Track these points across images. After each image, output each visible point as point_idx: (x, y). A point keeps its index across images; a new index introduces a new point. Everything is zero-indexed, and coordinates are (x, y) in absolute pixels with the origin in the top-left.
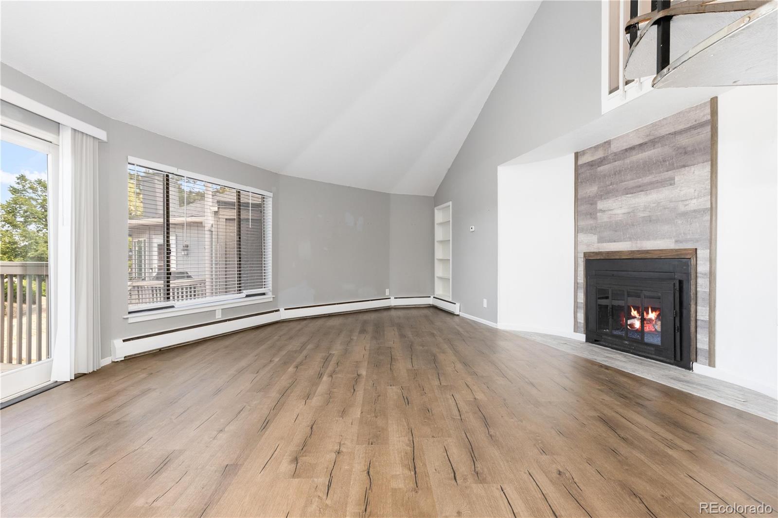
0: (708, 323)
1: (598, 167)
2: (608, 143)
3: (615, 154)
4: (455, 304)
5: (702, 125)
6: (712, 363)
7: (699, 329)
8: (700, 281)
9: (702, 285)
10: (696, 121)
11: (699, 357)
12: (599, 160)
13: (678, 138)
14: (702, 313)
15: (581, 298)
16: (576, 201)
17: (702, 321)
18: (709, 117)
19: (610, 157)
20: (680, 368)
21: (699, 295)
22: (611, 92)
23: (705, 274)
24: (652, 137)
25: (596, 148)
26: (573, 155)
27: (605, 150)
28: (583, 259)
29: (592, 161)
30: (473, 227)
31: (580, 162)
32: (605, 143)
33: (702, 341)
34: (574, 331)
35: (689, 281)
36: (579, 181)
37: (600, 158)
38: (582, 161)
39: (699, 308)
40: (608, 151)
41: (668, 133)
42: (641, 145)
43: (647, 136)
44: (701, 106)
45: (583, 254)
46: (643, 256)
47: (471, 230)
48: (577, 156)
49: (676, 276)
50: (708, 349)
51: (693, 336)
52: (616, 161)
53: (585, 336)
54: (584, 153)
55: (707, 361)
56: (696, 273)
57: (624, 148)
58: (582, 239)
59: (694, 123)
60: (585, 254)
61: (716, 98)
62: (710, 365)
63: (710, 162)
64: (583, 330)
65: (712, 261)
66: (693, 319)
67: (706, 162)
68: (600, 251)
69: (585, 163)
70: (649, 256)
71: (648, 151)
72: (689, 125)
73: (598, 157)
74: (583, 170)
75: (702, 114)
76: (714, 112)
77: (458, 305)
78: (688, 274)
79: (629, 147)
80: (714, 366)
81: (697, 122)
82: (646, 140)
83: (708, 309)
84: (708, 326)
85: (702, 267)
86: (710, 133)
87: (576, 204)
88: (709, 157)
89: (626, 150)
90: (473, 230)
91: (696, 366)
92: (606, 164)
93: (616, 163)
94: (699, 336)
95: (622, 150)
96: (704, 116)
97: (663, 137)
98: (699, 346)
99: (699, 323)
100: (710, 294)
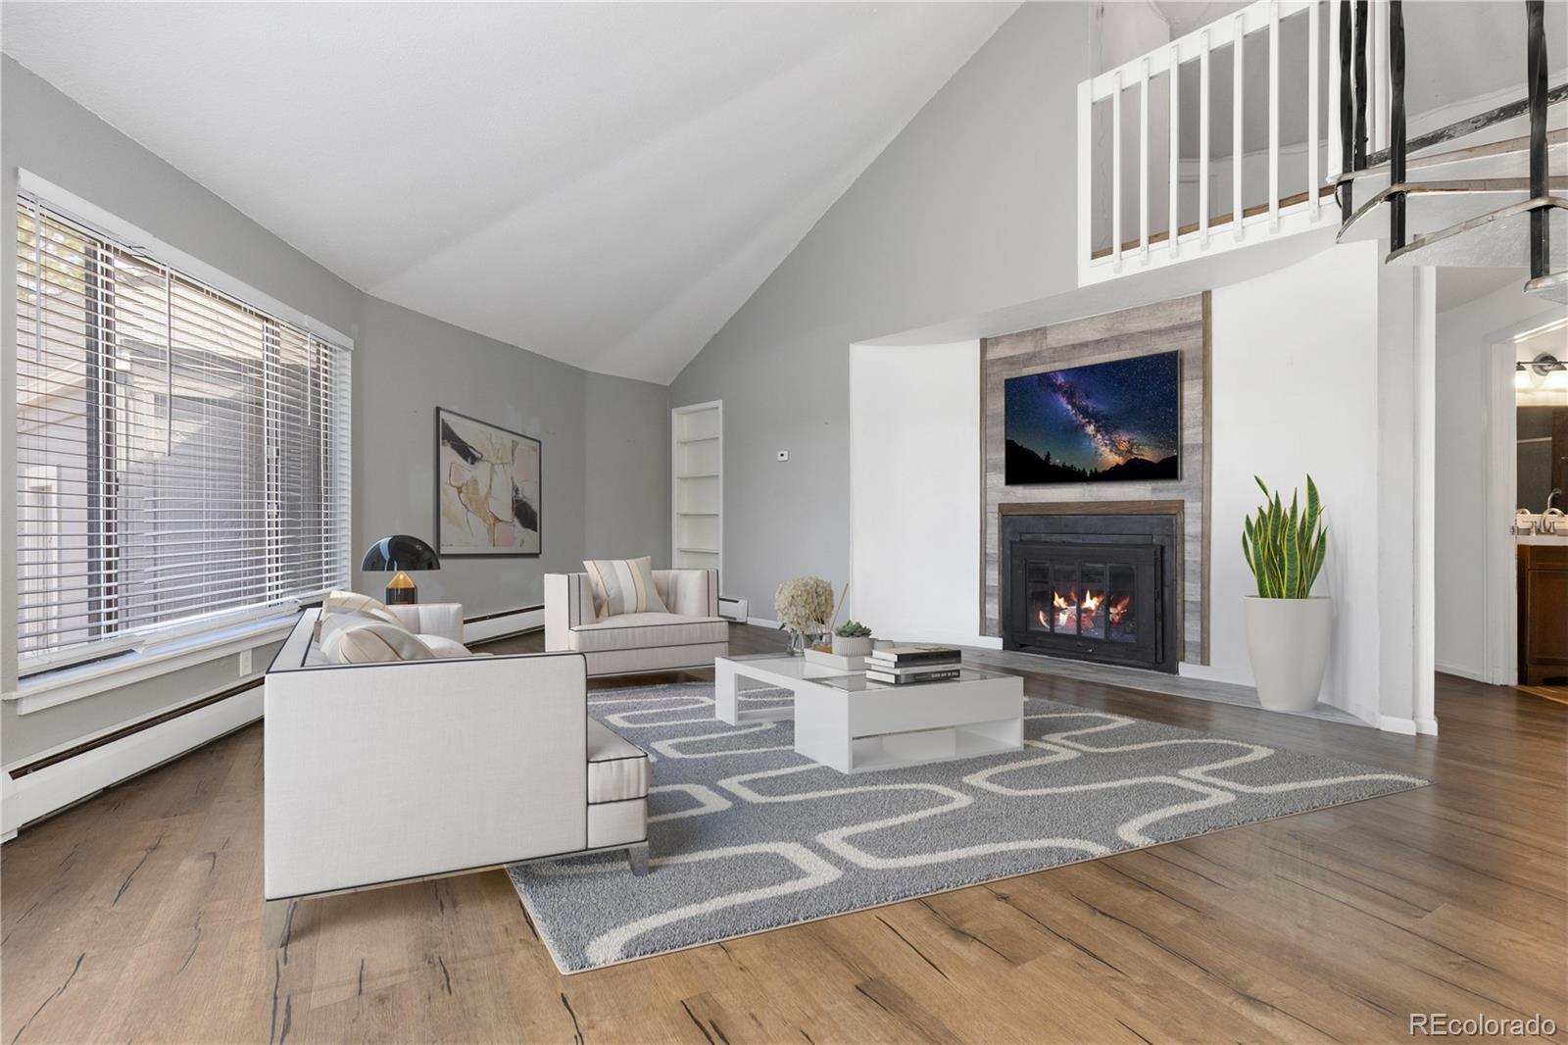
0: (1199, 605)
1: (1025, 367)
2: (1042, 331)
3: (1055, 350)
4: (737, 602)
5: (1191, 326)
6: (1205, 660)
7: (1187, 615)
8: (1188, 546)
9: (1191, 551)
10: (1181, 319)
11: (1187, 654)
12: (1026, 357)
13: (1155, 339)
14: (1191, 591)
15: (994, 578)
16: (984, 419)
17: (1192, 602)
18: (1200, 317)
19: (1045, 354)
20: (1161, 673)
21: (1187, 564)
22: (1094, 256)
23: (1196, 536)
24: (1116, 333)
25: (1021, 336)
26: (977, 344)
27: (1037, 342)
28: (996, 515)
29: (1011, 357)
30: (786, 453)
31: (991, 355)
32: (1037, 330)
33: (1191, 631)
34: (981, 634)
35: (1173, 546)
36: (989, 386)
37: (1028, 354)
38: (993, 354)
39: (1187, 584)
40: (1041, 343)
41: (1140, 330)
42: (1097, 342)
43: (1108, 330)
44: (1191, 299)
45: (997, 507)
46: (1105, 510)
47: (780, 458)
48: (984, 344)
49: (1154, 540)
50: (1199, 641)
51: (1179, 624)
52: (1055, 362)
53: (1001, 640)
54: (997, 341)
55: (1199, 659)
56: (1183, 535)
57: (1069, 343)
58: (995, 481)
59: (1180, 322)
60: (1001, 506)
61: (1210, 292)
62: (1202, 664)
63: (1201, 381)
64: (996, 630)
65: (1206, 518)
66: (1179, 601)
67: (1197, 378)
68: (1029, 501)
69: (1000, 359)
70: (1112, 510)
71: (1109, 352)
72: (1171, 324)
73: (1023, 351)
74: (996, 369)
75: (1190, 311)
76: (1207, 312)
77: (742, 603)
78: (1172, 536)
79: (1077, 342)
80: (1208, 665)
81: (1183, 321)
82: (1106, 335)
83: (1200, 585)
84: (1199, 609)
85: (1192, 527)
86: (1202, 340)
87: (984, 423)
88: (1200, 373)
89: (1074, 347)
90: (785, 458)
91: (1181, 666)
92: (1037, 365)
93: (1056, 364)
94: (1187, 625)
95: (1066, 346)
96: (1193, 314)
97: (1133, 335)
98: (1187, 638)
99: (1187, 605)
100: (1202, 564)
